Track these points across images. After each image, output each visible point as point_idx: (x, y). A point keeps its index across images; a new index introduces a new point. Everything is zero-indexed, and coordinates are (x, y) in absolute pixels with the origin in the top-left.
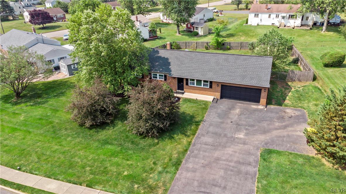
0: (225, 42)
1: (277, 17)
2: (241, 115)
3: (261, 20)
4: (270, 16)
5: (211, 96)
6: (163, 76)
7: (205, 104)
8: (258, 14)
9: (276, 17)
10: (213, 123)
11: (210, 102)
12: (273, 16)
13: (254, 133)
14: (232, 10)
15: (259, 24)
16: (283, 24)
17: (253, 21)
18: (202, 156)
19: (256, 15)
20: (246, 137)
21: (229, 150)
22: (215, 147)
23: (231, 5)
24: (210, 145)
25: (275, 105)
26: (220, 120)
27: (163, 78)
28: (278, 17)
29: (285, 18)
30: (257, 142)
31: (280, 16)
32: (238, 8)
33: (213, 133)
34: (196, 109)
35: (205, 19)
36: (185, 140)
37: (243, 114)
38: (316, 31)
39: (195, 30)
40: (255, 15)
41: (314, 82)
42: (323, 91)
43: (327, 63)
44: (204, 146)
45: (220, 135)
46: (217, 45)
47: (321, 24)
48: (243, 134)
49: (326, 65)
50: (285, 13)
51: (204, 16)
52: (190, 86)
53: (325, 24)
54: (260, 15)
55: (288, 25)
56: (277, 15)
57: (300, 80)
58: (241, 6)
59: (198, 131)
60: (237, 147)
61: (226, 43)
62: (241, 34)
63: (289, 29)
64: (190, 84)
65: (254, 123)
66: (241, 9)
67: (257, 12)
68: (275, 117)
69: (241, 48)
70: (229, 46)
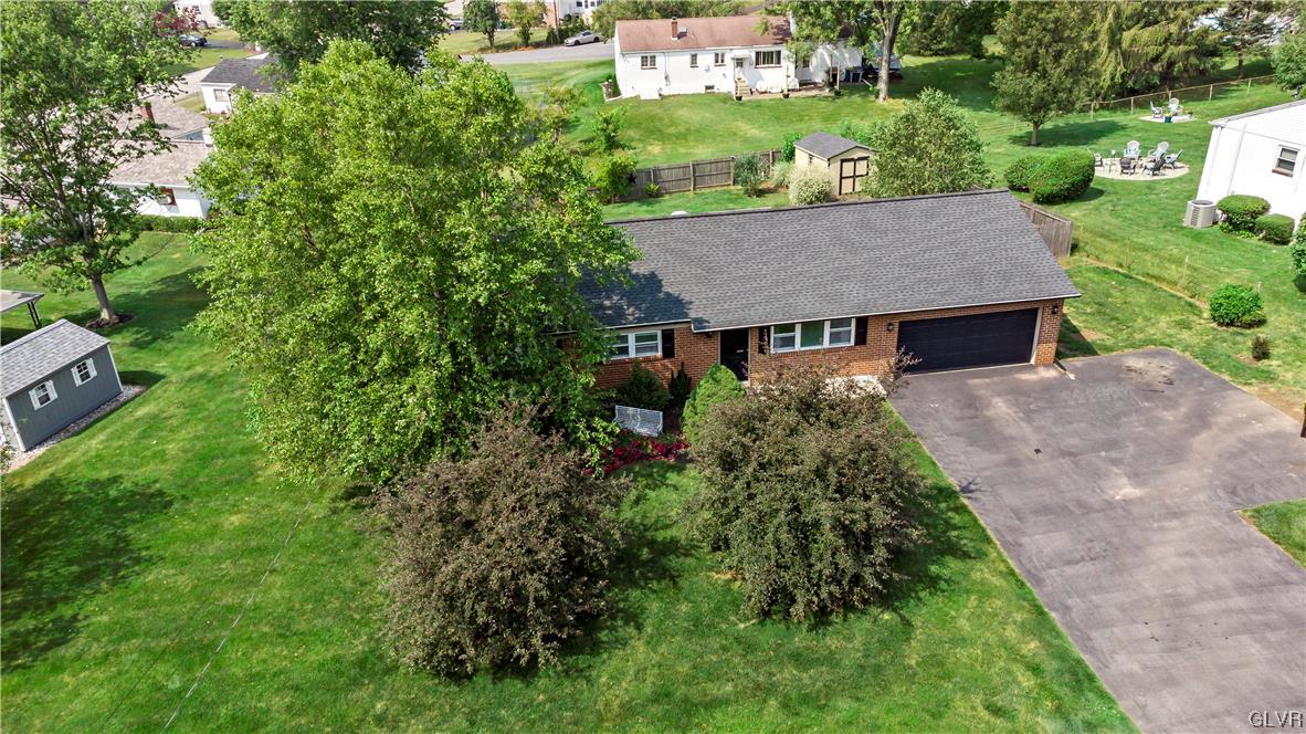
0: (638, 171)
1: (720, 63)
2: (1028, 416)
3: (666, 78)
4: (694, 57)
5: (861, 374)
6: (653, 337)
8: (655, 57)
9: (717, 61)
10: (987, 473)
12: (706, 59)
13: (1155, 468)
15: (665, 93)
17: (637, 82)
18: (1114, 612)
19: (648, 62)
20: (1147, 490)
21: (1166, 555)
22: (1108, 558)
24: (1083, 559)
26: (997, 457)
27: (654, 348)
28: (722, 61)
29: (746, 64)
30: (1202, 497)
31: (727, 58)
32: (492, 44)
33: (1037, 512)
36: (988, 574)
37: (1032, 411)
38: (856, 98)
40: (644, 59)
41: (1075, 258)
42: (1143, 279)
44: (1069, 570)
45: (1067, 510)
46: (613, 182)
48: (1125, 480)
50: (744, 46)
52: (775, 356)
53: (884, 74)
54: (659, 60)
55: (761, 86)
56: (717, 55)
58: (501, 36)
59: (981, 522)
60: (1172, 536)
62: (636, 134)
63: (775, 100)
64: (776, 348)
65: (1105, 434)
66: (505, 47)
67: (649, 48)
68: (1129, 393)
69: (695, 185)
70: (656, 183)
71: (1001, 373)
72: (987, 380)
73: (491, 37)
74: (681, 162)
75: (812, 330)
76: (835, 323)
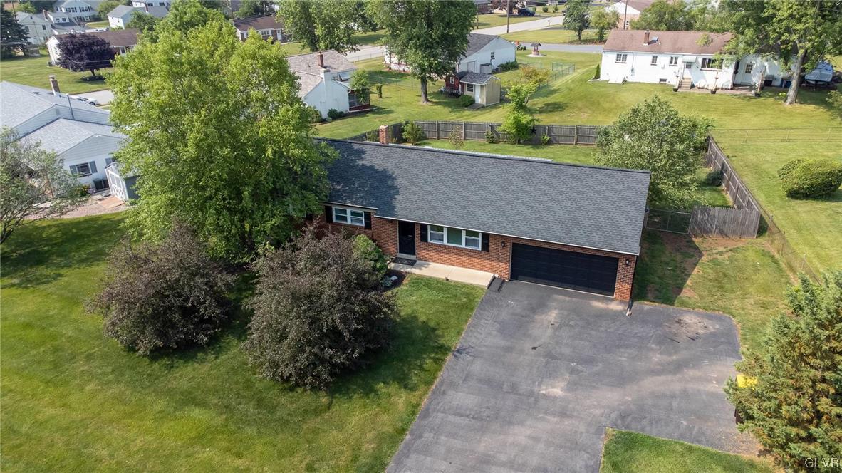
0: (537, 126)
1: (673, 64)
2: (560, 327)
3: (632, 70)
4: (654, 59)
5: (486, 271)
7: (467, 295)
8: (626, 55)
9: (671, 63)
10: (483, 349)
11: (482, 289)
12: (663, 60)
13: (594, 384)
14: (564, 43)
15: (628, 80)
16: (688, 81)
17: (612, 71)
18: (442, 450)
19: (621, 58)
20: (569, 394)
21: (521, 434)
22: (483, 421)
23: (562, 31)
24: (468, 416)
25: (654, 302)
26: (503, 343)
27: (361, 221)
28: (676, 63)
29: (694, 67)
30: (598, 412)
31: (679, 61)
32: (580, 38)
33: (480, 380)
34: (441, 309)
35: (495, 63)
36: (401, 400)
37: (568, 325)
38: (771, 100)
39: (467, 93)
40: (619, 56)
41: (760, 240)
42: (784, 266)
43: (795, 189)
44: (451, 418)
45: (500, 386)
46: (518, 131)
47: (784, 82)
48: (563, 384)
49: (795, 194)
50: (694, 53)
51: (492, 56)
52: (430, 244)
53: (794, 83)
54: (630, 57)
55: (701, 83)
56: (672, 58)
57: (722, 233)
58: (586, 33)
59: (440, 374)
60: (541, 425)
61: (540, 126)
62: (580, 104)
63: (703, 94)
64: (431, 239)
65: (594, 354)
66: (587, 41)
67: (623, 49)
68: (652, 336)
69: (576, 142)
70: (549, 135)
71: (583, 297)
72: (567, 299)
73: (580, 35)
74: (569, 124)
75: (454, 234)
76: (468, 233)
